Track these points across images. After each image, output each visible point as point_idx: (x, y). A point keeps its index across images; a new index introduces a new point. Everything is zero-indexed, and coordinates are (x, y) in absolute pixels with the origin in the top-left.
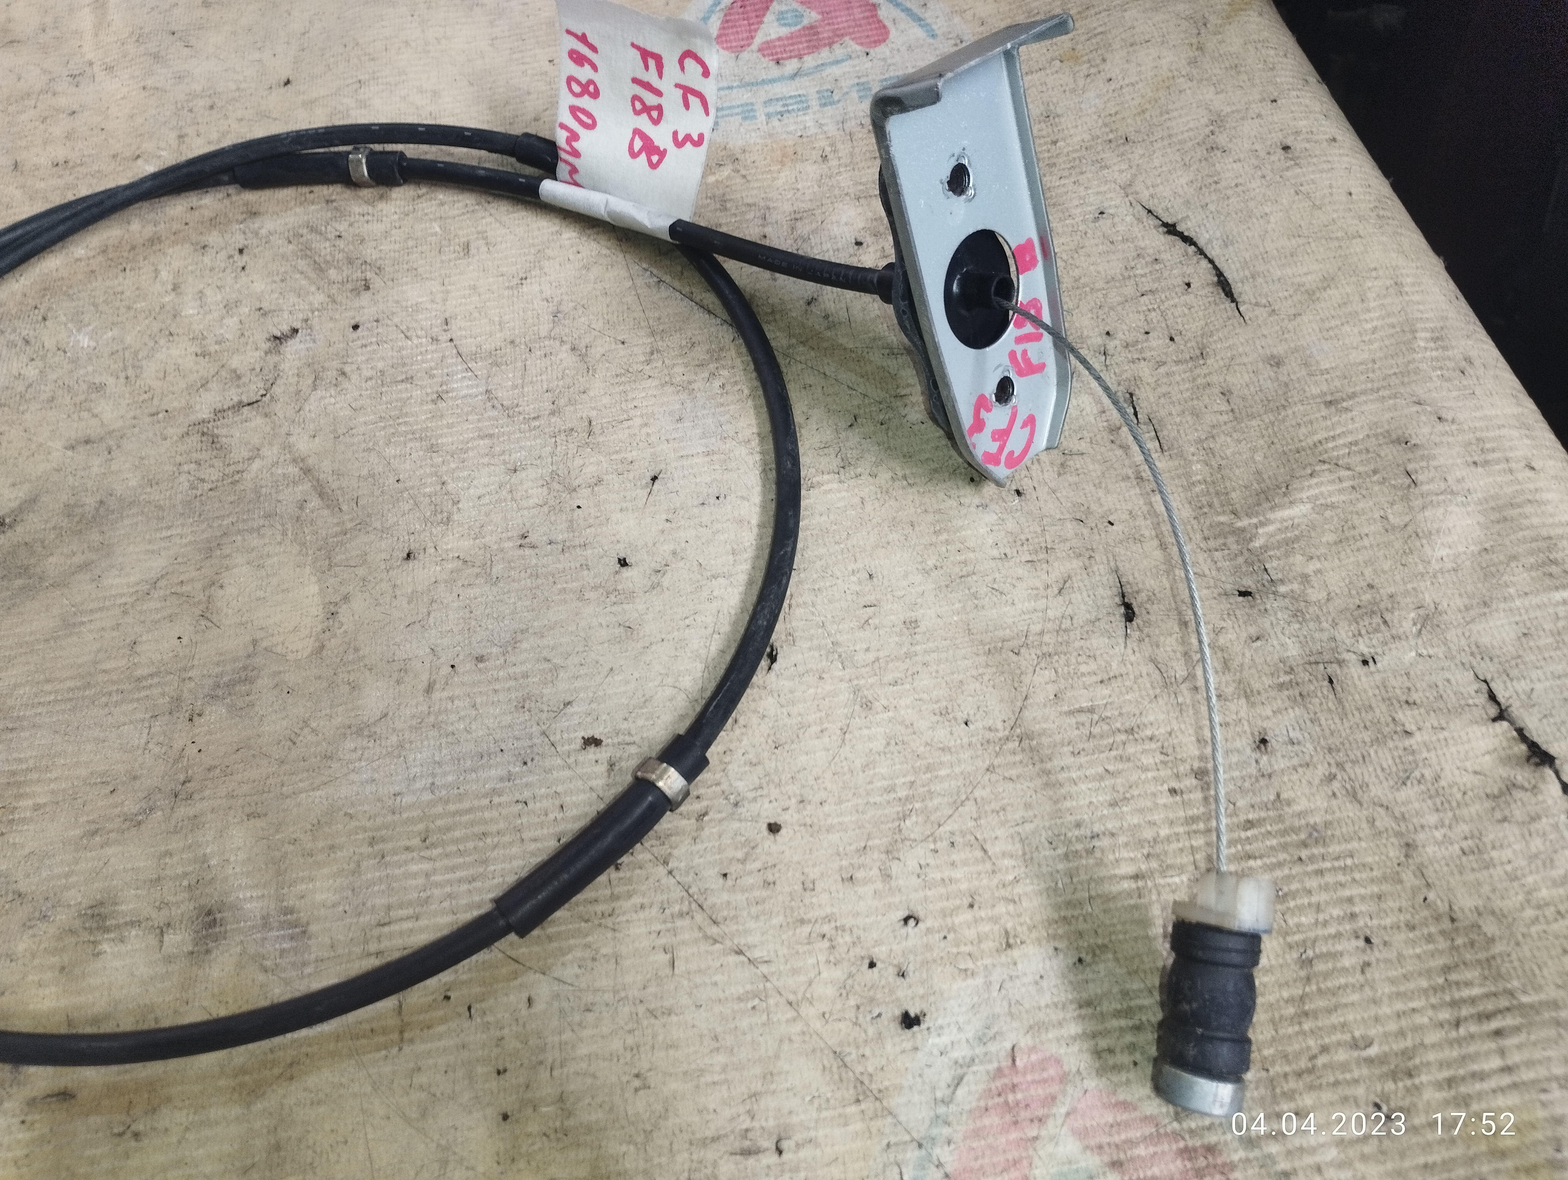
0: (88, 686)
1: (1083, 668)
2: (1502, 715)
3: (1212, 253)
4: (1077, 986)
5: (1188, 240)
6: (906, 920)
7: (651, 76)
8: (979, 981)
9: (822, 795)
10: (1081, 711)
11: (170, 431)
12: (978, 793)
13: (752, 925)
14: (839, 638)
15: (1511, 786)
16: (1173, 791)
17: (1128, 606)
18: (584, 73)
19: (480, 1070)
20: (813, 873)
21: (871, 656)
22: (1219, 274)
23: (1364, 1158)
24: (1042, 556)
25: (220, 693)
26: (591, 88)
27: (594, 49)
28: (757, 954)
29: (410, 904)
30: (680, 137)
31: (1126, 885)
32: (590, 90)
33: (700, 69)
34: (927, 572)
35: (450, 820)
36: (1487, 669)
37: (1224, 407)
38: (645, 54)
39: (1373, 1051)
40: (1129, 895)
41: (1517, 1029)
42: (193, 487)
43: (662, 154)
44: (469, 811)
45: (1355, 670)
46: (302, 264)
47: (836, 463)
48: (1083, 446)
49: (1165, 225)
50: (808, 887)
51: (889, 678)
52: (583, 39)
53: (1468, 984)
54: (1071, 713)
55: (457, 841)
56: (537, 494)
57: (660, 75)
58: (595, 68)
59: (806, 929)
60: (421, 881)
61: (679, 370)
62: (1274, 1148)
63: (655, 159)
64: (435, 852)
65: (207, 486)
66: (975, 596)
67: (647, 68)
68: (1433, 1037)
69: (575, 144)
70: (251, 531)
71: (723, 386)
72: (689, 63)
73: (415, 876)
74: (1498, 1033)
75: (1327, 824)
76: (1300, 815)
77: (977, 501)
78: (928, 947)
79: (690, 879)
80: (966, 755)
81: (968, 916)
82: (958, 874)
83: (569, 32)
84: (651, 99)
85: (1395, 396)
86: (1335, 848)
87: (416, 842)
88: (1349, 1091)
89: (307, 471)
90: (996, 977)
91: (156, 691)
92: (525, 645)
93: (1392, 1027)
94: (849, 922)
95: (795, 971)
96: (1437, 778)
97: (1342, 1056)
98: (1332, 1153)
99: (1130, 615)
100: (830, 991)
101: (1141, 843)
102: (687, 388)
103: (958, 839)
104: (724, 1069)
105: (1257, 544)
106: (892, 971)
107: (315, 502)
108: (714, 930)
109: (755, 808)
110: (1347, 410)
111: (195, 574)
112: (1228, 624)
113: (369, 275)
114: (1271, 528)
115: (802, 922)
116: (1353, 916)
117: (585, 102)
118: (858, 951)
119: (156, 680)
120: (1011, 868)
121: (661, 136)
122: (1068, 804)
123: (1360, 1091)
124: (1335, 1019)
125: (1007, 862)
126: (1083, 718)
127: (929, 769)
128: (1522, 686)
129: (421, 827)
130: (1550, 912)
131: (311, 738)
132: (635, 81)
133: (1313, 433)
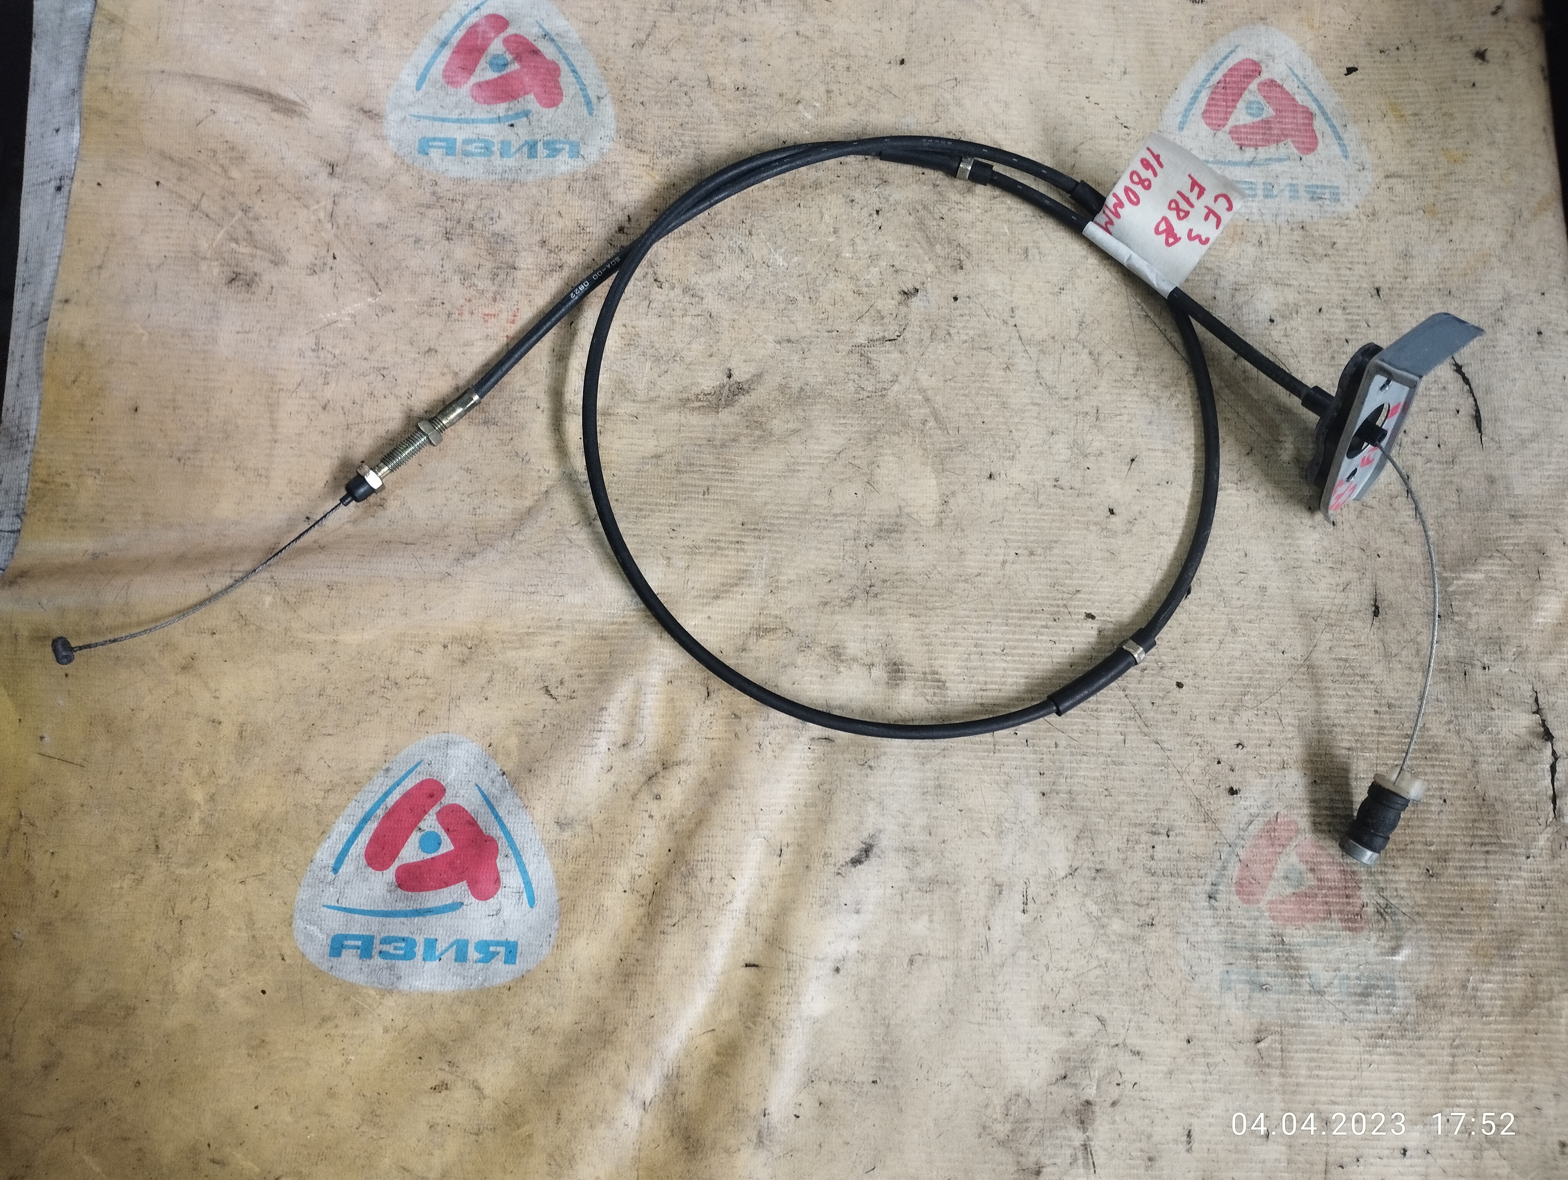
0: (806, 513)
1: (1347, 637)
2: (1538, 711)
3: (1477, 395)
4: (1312, 792)
5: (1466, 381)
6: (1238, 745)
7: (1193, 196)
8: (1267, 781)
9: (1206, 674)
10: (1341, 659)
11: (840, 347)
12: (1282, 691)
13: (1164, 731)
14: (1226, 588)
15: (1530, 746)
16: (1376, 712)
17: (1377, 608)
18: (1146, 174)
19: (1032, 771)
20: (1196, 712)
21: (1240, 603)
22: (1477, 411)
23: (1416, 889)
24: (1338, 566)
25: (882, 534)
26: (1146, 183)
27: (1161, 165)
28: (1165, 746)
29: (996, 683)
30: (1193, 234)
31: (1344, 752)
32: (1146, 185)
33: (1227, 205)
34: (1276, 560)
35: (1016, 644)
36: (1539, 686)
37: (1455, 499)
38: (1194, 183)
39: (1433, 848)
40: (1344, 757)
41: (1496, 852)
42: (856, 392)
43: (1177, 239)
44: (1025, 640)
45: (1478, 671)
46: (919, 235)
47: (1236, 477)
48: (1374, 503)
49: (1456, 365)
50: (1193, 718)
51: (1248, 618)
52: (1157, 158)
53: (1482, 829)
54: (1335, 659)
55: (1019, 655)
56: (1065, 454)
57: (1198, 198)
58: (1155, 174)
59: (1189, 739)
60: (1001, 672)
61: (1153, 386)
62: (1380, 878)
63: (1171, 240)
64: (1009, 658)
65: (866, 394)
66: (1299, 581)
67: (1192, 190)
68: (1460, 848)
69: (1119, 209)
70: (894, 433)
71: (1177, 405)
72: (1222, 200)
73: (998, 669)
74: (1487, 852)
75: (1442, 744)
76: (1432, 737)
77: (1310, 523)
78: (1247, 760)
79: (1135, 701)
80: (1280, 670)
81: (1266, 750)
82: (1266, 728)
83: (1148, 149)
84: (1183, 205)
85: (1546, 524)
86: (1442, 756)
87: (998, 651)
88: (1418, 862)
89: (927, 400)
90: (1275, 781)
91: (846, 525)
92: (1056, 551)
93: (1444, 840)
94: (1210, 740)
95: (1182, 758)
96: (1498, 733)
97: (1419, 847)
98: (1403, 885)
99: (1376, 613)
100: (1198, 770)
101: (1355, 734)
102: (1156, 401)
103: (1269, 712)
104: (1146, 795)
105: (1451, 589)
106: (1228, 767)
107: (931, 423)
108: (1146, 730)
109: (1171, 672)
110: (1520, 524)
111: (862, 453)
112: (1425, 631)
113: (963, 257)
114: (1461, 582)
115: (1188, 735)
116: (1442, 789)
117: (1138, 189)
118: (1213, 755)
119: (845, 518)
120: (1291, 731)
121: (1181, 228)
122: (1325, 706)
123: (1422, 863)
124: (1421, 831)
125: (1290, 728)
126: (1341, 663)
127: (1260, 672)
128: (1552, 699)
129: (1001, 643)
130: (1526, 806)
131: (938, 576)
132: (1179, 193)
133: (1498, 531)
